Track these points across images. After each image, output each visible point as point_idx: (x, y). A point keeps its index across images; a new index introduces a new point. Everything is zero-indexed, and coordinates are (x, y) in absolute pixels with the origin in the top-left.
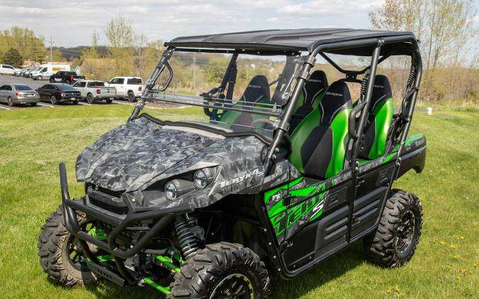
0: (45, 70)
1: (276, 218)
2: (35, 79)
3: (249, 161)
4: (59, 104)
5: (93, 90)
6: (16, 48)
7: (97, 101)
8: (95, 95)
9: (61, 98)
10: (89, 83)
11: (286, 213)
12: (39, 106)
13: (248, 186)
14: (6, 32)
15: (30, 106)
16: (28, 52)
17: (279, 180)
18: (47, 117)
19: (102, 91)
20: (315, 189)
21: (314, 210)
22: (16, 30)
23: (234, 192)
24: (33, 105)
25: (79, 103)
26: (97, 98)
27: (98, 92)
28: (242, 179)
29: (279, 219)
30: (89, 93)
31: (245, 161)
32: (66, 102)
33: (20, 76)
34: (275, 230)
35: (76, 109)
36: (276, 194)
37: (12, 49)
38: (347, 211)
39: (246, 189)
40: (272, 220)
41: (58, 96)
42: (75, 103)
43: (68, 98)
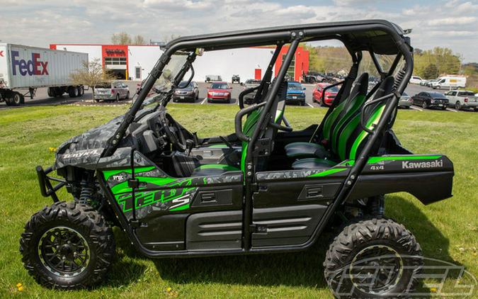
0: (444, 81)
1: (121, 196)
2: (434, 89)
3: (98, 142)
4: (428, 108)
5: (461, 99)
6: (435, 63)
7: (464, 109)
8: (462, 103)
9: (431, 104)
10: (459, 93)
11: (133, 195)
12: (411, 109)
13: (84, 162)
14: (430, 51)
15: (403, 108)
16: (445, 67)
17: (116, 163)
18: (411, 118)
19: (469, 100)
20: (175, 182)
21: (174, 201)
22: (438, 49)
23: (72, 164)
24: (407, 108)
25: (447, 109)
26: (464, 106)
27: (466, 100)
28: (81, 155)
29: (123, 198)
30: (458, 101)
31: (94, 142)
32: (435, 108)
33: (424, 85)
34: (121, 207)
35: (439, 114)
36: (118, 174)
37: (431, 65)
38: (239, 215)
39: (82, 164)
40: (117, 197)
41: (428, 102)
42: (443, 109)
43: (437, 103)
